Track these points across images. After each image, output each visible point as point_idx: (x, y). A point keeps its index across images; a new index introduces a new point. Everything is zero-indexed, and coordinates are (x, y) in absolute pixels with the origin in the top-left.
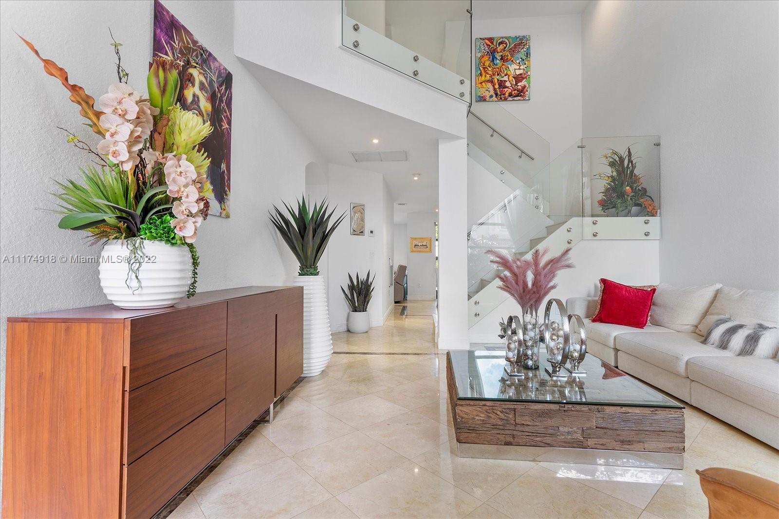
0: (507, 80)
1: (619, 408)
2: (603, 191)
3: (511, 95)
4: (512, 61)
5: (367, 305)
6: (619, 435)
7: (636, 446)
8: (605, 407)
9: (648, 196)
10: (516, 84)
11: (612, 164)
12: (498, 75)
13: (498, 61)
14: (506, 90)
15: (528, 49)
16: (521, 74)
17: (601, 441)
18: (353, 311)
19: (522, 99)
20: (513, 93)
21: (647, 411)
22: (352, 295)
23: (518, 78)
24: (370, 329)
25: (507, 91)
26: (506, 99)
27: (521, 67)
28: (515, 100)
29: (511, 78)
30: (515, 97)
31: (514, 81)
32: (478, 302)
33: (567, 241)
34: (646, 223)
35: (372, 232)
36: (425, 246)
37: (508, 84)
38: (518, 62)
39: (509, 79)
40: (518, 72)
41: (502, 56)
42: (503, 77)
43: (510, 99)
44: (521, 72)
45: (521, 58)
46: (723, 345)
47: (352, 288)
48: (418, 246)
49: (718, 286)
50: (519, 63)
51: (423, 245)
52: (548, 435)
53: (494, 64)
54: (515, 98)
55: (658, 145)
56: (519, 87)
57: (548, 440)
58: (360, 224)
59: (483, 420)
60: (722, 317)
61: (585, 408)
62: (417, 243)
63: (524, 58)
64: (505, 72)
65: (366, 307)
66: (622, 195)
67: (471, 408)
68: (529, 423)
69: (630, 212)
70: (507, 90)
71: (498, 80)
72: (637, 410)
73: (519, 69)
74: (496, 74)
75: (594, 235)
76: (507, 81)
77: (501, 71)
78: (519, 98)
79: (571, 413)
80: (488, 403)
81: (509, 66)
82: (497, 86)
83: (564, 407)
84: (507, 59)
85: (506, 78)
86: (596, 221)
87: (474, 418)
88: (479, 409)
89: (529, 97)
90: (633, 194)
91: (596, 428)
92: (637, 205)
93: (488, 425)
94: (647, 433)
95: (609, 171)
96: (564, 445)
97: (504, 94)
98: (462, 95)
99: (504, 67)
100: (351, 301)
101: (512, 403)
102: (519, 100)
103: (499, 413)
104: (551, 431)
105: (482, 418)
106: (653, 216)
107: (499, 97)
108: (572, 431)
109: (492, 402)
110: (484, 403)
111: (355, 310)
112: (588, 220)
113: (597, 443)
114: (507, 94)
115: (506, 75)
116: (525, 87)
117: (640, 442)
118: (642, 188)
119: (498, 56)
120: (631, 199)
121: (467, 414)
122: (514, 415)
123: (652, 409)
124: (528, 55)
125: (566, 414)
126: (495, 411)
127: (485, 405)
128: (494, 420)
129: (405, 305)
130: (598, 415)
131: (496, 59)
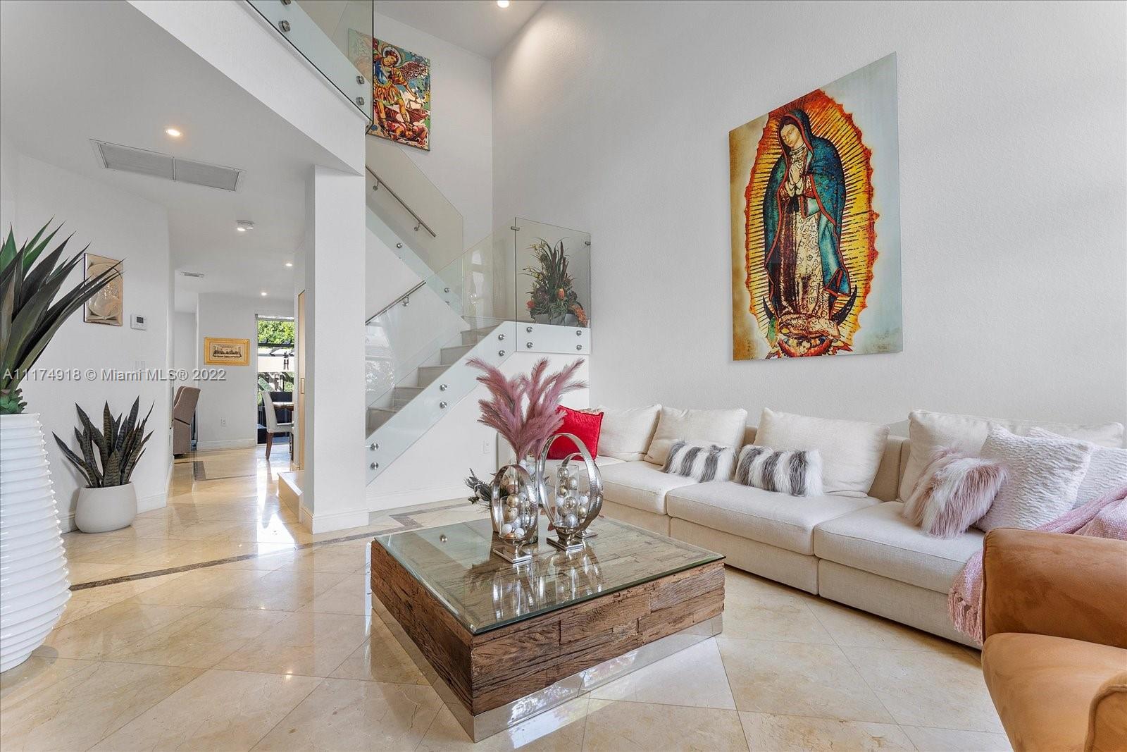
0: (399, 111)
1: (671, 576)
2: (533, 291)
3: (403, 135)
4: (405, 86)
5: (131, 470)
6: (672, 614)
7: (688, 621)
8: (660, 581)
9: (578, 303)
10: (411, 122)
11: (544, 258)
12: (385, 99)
13: (384, 78)
14: (397, 125)
15: (428, 78)
16: (417, 110)
17: (655, 629)
18: (91, 487)
19: (420, 146)
20: (407, 133)
21: (696, 571)
22: (88, 452)
23: (415, 115)
24: (136, 516)
25: (400, 129)
26: (396, 139)
27: (419, 100)
28: (410, 145)
29: (403, 109)
30: (409, 139)
31: (408, 116)
32: (377, 445)
33: (499, 351)
34: (578, 334)
35: (140, 320)
36: (236, 353)
37: (399, 117)
38: (413, 90)
39: (400, 111)
40: (414, 106)
41: (390, 72)
42: (392, 105)
43: (402, 140)
44: (418, 106)
45: (418, 88)
46: (686, 472)
47: (87, 435)
48: (222, 353)
49: (659, 407)
50: (415, 94)
51: (232, 351)
52: (601, 646)
53: (379, 80)
54: (410, 142)
55: (588, 244)
56: (415, 128)
57: (599, 654)
58: (110, 301)
59: (515, 658)
60: (676, 441)
61: (640, 589)
62: (219, 348)
63: (422, 88)
64: (396, 99)
65: (129, 474)
66: (554, 298)
67: (495, 644)
68: (578, 637)
69: (563, 319)
70: (399, 127)
71: (385, 107)
72: (688, 574)
73: (415, 101)
74: (382, 96)
75: (528, 346)
76: (397, 113)
77: (389, 95)
78: (415, 143)
79: (626, 602)
80: (523, 626)
81: (401, 92)
82: (383, 115)
83: (619, 596)
84: (398, 81)
85: (396, 108)
86: (531, 328)
87: (501, 660)
88: (508, 641)
89: (428, 146)
90: (566, 298)
91: (652, 612)
92: (570, 312)
93: (522, 665)
94: (696, 600)
95: (539, 266)
96: (618, 652)
97: (394, 131)
98: (360, 102)
99: (393, 90)
100: (84, 465)
101: (556, 613)
102: (415, 146)
103: (538, 636)
104: (605, 638)
105: (512, 656)
106: (584, 326)
107: (386, 133)
108: (627, 629)
109: (529, 622)
110: (516, 627)
111: (97, 482)
112: (523, 326)
113: (651, 634)
114: (398, 133)
115: (396, 104)
116: (422, 130)
117: (690, 614)
118: (573, 292)
119: (385, 70)
120: (564, 304)
121: (489, 656)
122: (558, 632)
123: (700, 568)
124: (427, 85)
125: (621, 605)
126: (532, 636)
127: (519, 630)
128: (532, 650)
129: (198, 459)
130: (654, 594)
131: (382, 74)
